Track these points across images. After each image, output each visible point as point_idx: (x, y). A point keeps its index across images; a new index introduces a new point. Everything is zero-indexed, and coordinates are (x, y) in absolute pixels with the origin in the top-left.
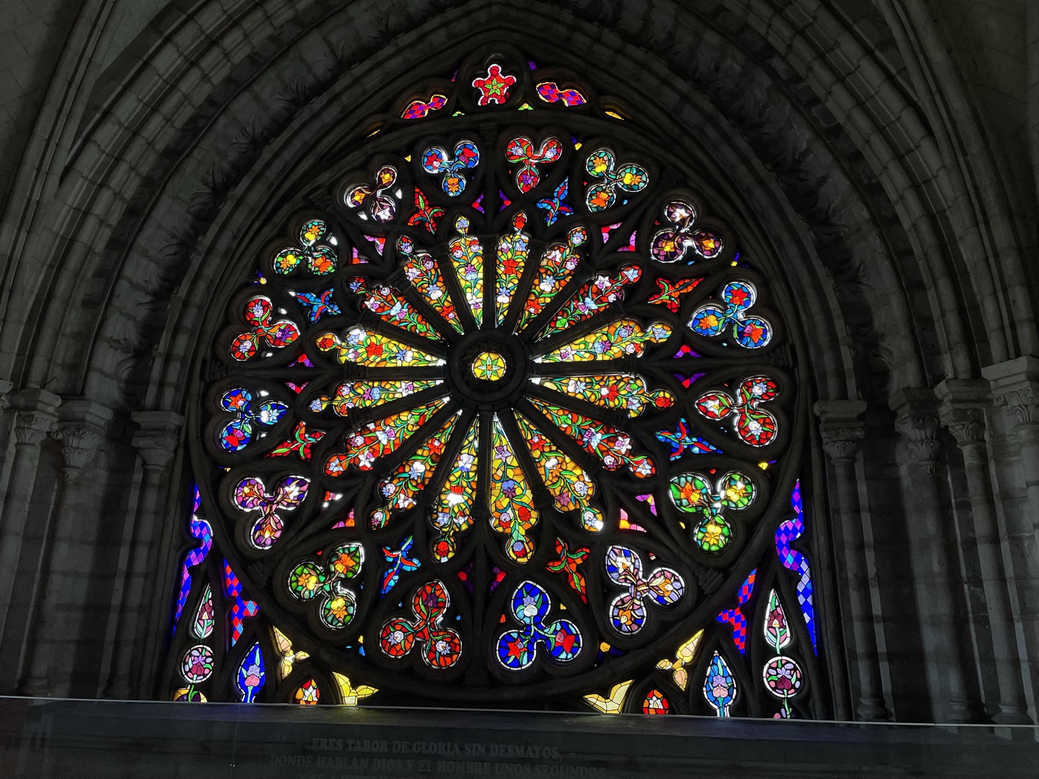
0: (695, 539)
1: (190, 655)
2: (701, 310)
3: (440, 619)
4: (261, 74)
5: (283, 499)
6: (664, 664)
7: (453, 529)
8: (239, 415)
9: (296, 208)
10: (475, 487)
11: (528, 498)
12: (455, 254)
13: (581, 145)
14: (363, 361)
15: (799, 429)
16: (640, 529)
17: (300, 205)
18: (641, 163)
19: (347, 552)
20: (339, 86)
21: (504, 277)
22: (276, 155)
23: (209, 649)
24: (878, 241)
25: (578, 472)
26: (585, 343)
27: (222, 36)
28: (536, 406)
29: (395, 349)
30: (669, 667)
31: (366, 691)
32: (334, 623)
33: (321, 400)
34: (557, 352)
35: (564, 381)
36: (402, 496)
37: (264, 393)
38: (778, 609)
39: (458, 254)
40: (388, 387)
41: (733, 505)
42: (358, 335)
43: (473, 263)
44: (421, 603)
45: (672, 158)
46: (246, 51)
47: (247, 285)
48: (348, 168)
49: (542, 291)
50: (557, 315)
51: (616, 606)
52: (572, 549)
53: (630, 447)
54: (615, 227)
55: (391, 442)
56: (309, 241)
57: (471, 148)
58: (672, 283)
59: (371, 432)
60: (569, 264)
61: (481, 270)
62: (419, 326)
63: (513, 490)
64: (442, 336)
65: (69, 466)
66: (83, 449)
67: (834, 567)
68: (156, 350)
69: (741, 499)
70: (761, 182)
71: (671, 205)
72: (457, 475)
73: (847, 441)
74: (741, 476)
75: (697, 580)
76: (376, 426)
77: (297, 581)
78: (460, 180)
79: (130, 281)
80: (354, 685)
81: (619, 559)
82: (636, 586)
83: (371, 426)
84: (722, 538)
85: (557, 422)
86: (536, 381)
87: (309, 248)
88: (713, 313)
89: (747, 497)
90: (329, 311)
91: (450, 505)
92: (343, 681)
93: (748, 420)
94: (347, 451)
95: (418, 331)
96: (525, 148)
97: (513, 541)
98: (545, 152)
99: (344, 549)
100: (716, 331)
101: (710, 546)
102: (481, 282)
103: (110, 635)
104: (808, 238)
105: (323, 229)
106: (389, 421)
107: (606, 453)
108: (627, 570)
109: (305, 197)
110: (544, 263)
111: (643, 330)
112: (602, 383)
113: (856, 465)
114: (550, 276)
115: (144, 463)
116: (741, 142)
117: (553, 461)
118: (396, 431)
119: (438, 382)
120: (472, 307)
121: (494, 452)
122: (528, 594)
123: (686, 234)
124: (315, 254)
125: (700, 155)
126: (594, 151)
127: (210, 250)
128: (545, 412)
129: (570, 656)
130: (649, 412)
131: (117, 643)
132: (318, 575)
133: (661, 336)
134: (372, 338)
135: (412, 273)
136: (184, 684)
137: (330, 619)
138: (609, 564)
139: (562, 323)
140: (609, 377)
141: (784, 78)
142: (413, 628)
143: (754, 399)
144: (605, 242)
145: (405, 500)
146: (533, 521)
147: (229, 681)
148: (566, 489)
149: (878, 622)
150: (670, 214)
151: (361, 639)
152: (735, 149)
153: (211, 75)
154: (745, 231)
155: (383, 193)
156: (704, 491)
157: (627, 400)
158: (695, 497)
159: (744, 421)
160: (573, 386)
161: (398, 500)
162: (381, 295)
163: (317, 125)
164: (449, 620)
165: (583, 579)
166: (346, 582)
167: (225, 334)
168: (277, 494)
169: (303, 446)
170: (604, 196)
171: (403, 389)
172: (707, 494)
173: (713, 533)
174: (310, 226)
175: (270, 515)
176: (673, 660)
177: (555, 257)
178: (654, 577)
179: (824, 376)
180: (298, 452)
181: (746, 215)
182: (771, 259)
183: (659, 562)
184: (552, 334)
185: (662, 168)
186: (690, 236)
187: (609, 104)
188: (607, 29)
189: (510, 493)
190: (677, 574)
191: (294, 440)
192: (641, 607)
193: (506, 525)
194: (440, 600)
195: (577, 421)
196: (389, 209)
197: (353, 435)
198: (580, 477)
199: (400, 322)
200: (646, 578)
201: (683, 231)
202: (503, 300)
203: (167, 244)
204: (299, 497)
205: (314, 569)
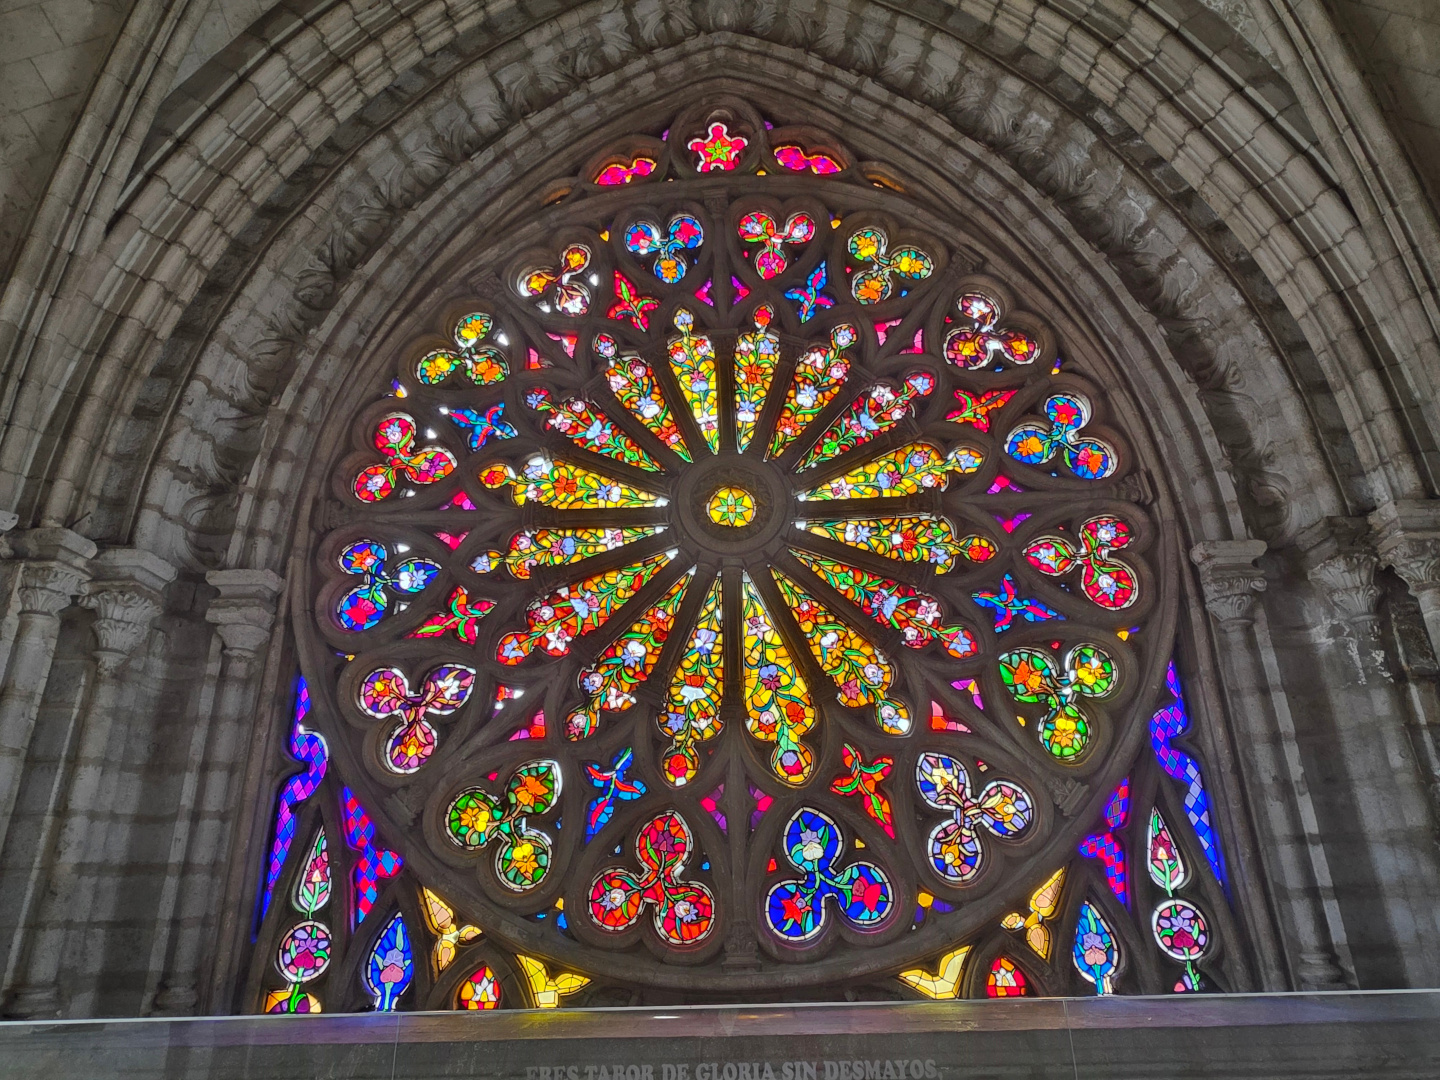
0: (1041, 740)
1: (293, 937)
2: (1019, 430)
3: (679, 869)
4: (405, 114)
5: (435, 698)
6: (1013, 921)
7: (691, 736)
8: (367, 578)
9: (451, 295)
10: (720, 674)
11: (800, 688)
12: (676, 357)
13: (839, 223)
14: (550, 500)
15: (1170, 584)
16: (961, 728)
17: (456, 291)
18: (922, 245)
19: (534, 773)
20: (509, 140)
21: (745, 387)
22: (422, 224)
23: (322, 927)
24: (1259, 333)
25: (868, 650)
26: (866, 475)
27: (353, 54)
28: (802, 561)
29: (594, 485)
30: (1021, 924)
31: (571, 982)
32: (518, 881)
33: (489, 557)
34: (827, 487)
35: (840, 526)
36: (614, 691)
37: (403, 548)
38: (1163, 833)
39: (679, 357)
40: (586, 536)
41: (1088, 691)
42: (540, 465)
43: (701, 369)
44: (649, 846)
45: (964, 237)
46: (384, 81)
47: (379, 397)
48: (523, 244)
49: (800, 407)
50: (823, 437)
51: (937, 840)
52: (869, 760)
53: (937, 615)
54: (894, 324)
55: (594, 614)
56: (467, 340)
57: (690, 223)
58: (977, 398)
59: (564, 600)
60: (834, 370)
61: (713, 377)
62: (628, 453)
63: (777, 679)
64: (661, 466)
65: (106, 649)
66: (130, 623)
67: (1241, 769)
68: (246, 483)
69: (1099, 682)
70: (1086, 266)
71: (966, 299)
72: (694, 658)
73: (1243, 594)
74: (1095, 651)
75: (1052, 794)
76: (570, 591)
77: (460, 819)
78: (678, 264)
79: (208, 383)
80: (553, 972)
81: (935, 771)
82: (964, 809)
83: (564, 592)
84: (1078, 736)
85: (834, 582)
86: (801, 526)
87: (468, 350)
88: (1035, 434)
89: (1106, 679)
90: (498, 433)
91: (686, 702)
92: (533, 967)
93: (1096, 574)
94: (530, 627)
95: (626, 460)
96: (764, 224)
97: (781, 752)
98: (792, 229)
99: (529, 770)
100: (1041, 458)
101: (1062, 748)
102: (714, 394)
103: (166, 911)
104: (1157, 335)
105: (487, 324)
106: (588, 585)
107: (905, 624)
108: (948, 786)
109: (464, 281)
110: (801, 369)
111: (943, 457)
112: (892, 528)
113: (1256, 628)
114: (809, 385)
115: (224, 647)
116: (1057, 217)
117: (831, 637)
118: (600, 598)
119: (659, 530)
120: (703, 427)
121: (746, 625)
122: (807, 827)
123: (989, 335)
124: (476, 357)
125: (1001, 235)
126: (857, 229)
127: (326, 348)
128: (815, 568)
129: (875, 914)
130: (961, 565)
131: (175, 923)
132: (491, 810)
133: (969, 464)
134: (561, 469)
135: (617, 382)
136: (283, 984)
137: (511, 875)
138: (922, 779)
139: (831, 449)
140: (901, 520)
141: (1112, 134)
142: (639, 884)
143: (1102, 546)
144: (881, 343)
145: (617, 697)
146: (809, 722)
147: (356, 975)
148: (853, 676)
149: (1314, 844)
150: (965, 309)
151: (560, 904)
152: (1049, 226)
153: (335, 106)
154: (1069, 328)
155: (572, 278)
156: (1046, 672)
157: (929, 550)
158: (1035, 682)
159: (1093, 576)
160: (852, 533)
161: (607, 697)
162: (573, 412)
163: (479, 186)
164: (693, 870)
165: (886, 803)
166: (535, 820)
167: (347, 464)
168: (426, 692)
169: (464, 622)
170: (875, 285)
171: (609, 540)
172: (1051, 675)
173: (1064, 730)
174: (469, 321)
175: (416, 721)
176: (1025, 912)
177: (815, 362)
178: (988, 795)
179: (1196, 513)
180: (456, 631)
181: (1069, 308)
182: (1109, 362)
183: (994, 773)
184: (818, 463)
185: (951, 250)
186: (995, 337)
187: (874, 172)
188: (869, 79)
189: (772, 683)
190: (1019, 790)
191: (450, 614)
192: (973, 839)
193: (769, 728)
194: (677, 840)
195: (862, 580)
196: (579, 299)
197: (538, 605)
198: (872, 658)
199: (600, 448)
200: (977, 798)
201: (984, 330)
202: (746, 418)
203: (263, 338)
204: (459, 696)
205: (485, 800)
